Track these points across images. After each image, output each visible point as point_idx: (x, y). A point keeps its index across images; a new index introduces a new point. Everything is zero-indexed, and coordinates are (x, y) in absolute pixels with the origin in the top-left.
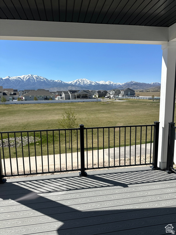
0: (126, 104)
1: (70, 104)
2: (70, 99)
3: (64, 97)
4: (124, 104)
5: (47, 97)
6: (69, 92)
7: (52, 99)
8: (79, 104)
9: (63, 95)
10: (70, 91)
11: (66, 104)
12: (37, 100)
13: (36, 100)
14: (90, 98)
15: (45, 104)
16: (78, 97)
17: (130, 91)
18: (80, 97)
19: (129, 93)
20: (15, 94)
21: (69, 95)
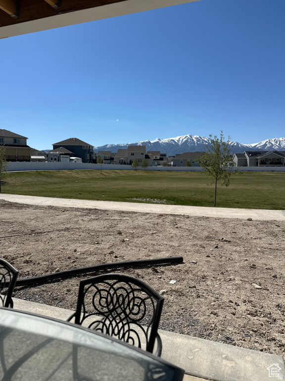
1: (244, 174)
6: (246, 154)
8: (263, 174)
9: (235, 160)
12: (190, 166)
18: (265, 164)
21: (246, 159)
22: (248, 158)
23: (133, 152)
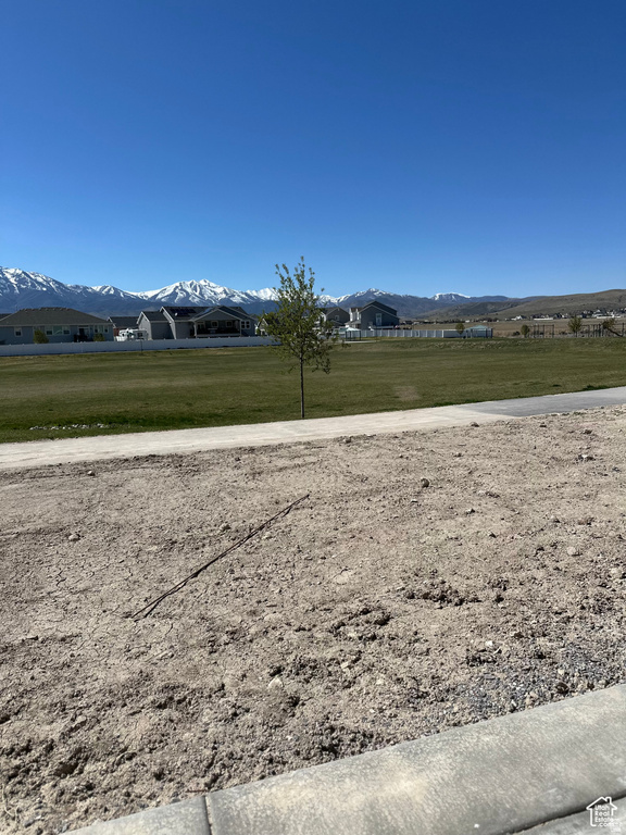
1: (174, 355)
2: (172, 338)
3: (149, 332)
5: (82, 331)
6: (166, 313)
7: (102, 338)
8: (210, 353)
9: (145, 325)
10: (172, 310)
11: (160, 355)
12: (46, 342)
13: (42, 340)
14: (245, 334)
15: (81, 356)
16: (204, 330)
17: (380, 312)
18: (208, 332)
19: (379, 319)
21: (169, 324)
22: (171, 321)
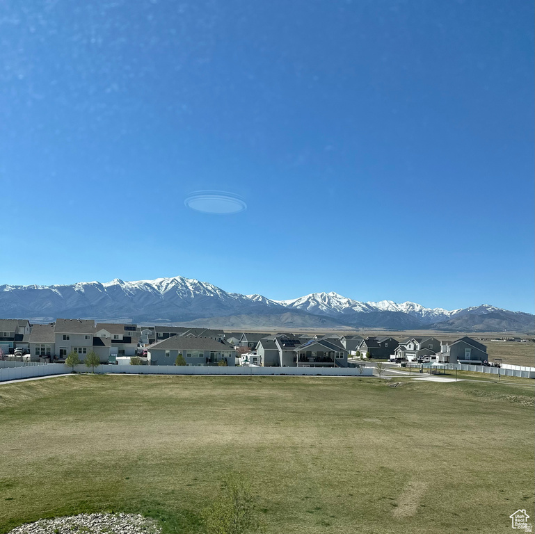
0: (453, 394)
1: (275, 381)
2: (279, 365)
3: (263, 357)
4: (448, 394)
5: (212, 355)
6: (277, 343)
7: (226, 362)
8: (304, 381)
9: (261, 351)
10: (282, 341)
11: (264, 381)
12: (184, 365)
13: (182, 363)
14: (339, 365)
15: (206, 378)
16: (304, 359)
17: (470, 347)
18: (307, 361)
19: (468, 353)
20: (127, 340)
21: (278, 351)
22: (280, 349)
23: (66, 333)
